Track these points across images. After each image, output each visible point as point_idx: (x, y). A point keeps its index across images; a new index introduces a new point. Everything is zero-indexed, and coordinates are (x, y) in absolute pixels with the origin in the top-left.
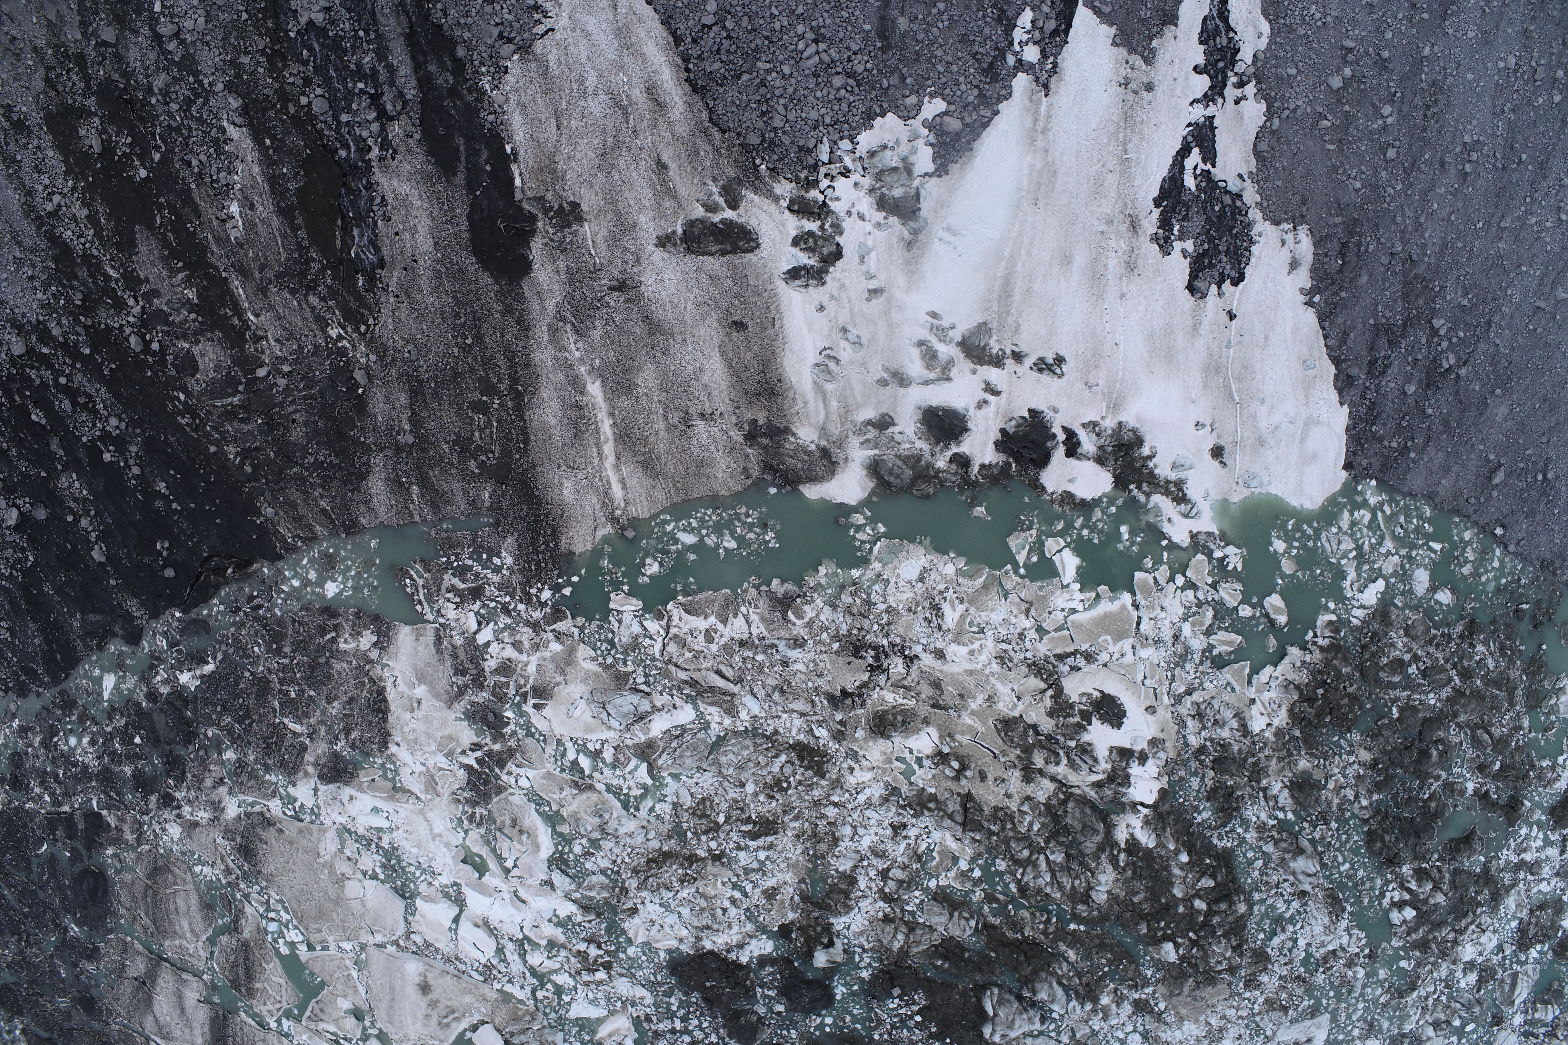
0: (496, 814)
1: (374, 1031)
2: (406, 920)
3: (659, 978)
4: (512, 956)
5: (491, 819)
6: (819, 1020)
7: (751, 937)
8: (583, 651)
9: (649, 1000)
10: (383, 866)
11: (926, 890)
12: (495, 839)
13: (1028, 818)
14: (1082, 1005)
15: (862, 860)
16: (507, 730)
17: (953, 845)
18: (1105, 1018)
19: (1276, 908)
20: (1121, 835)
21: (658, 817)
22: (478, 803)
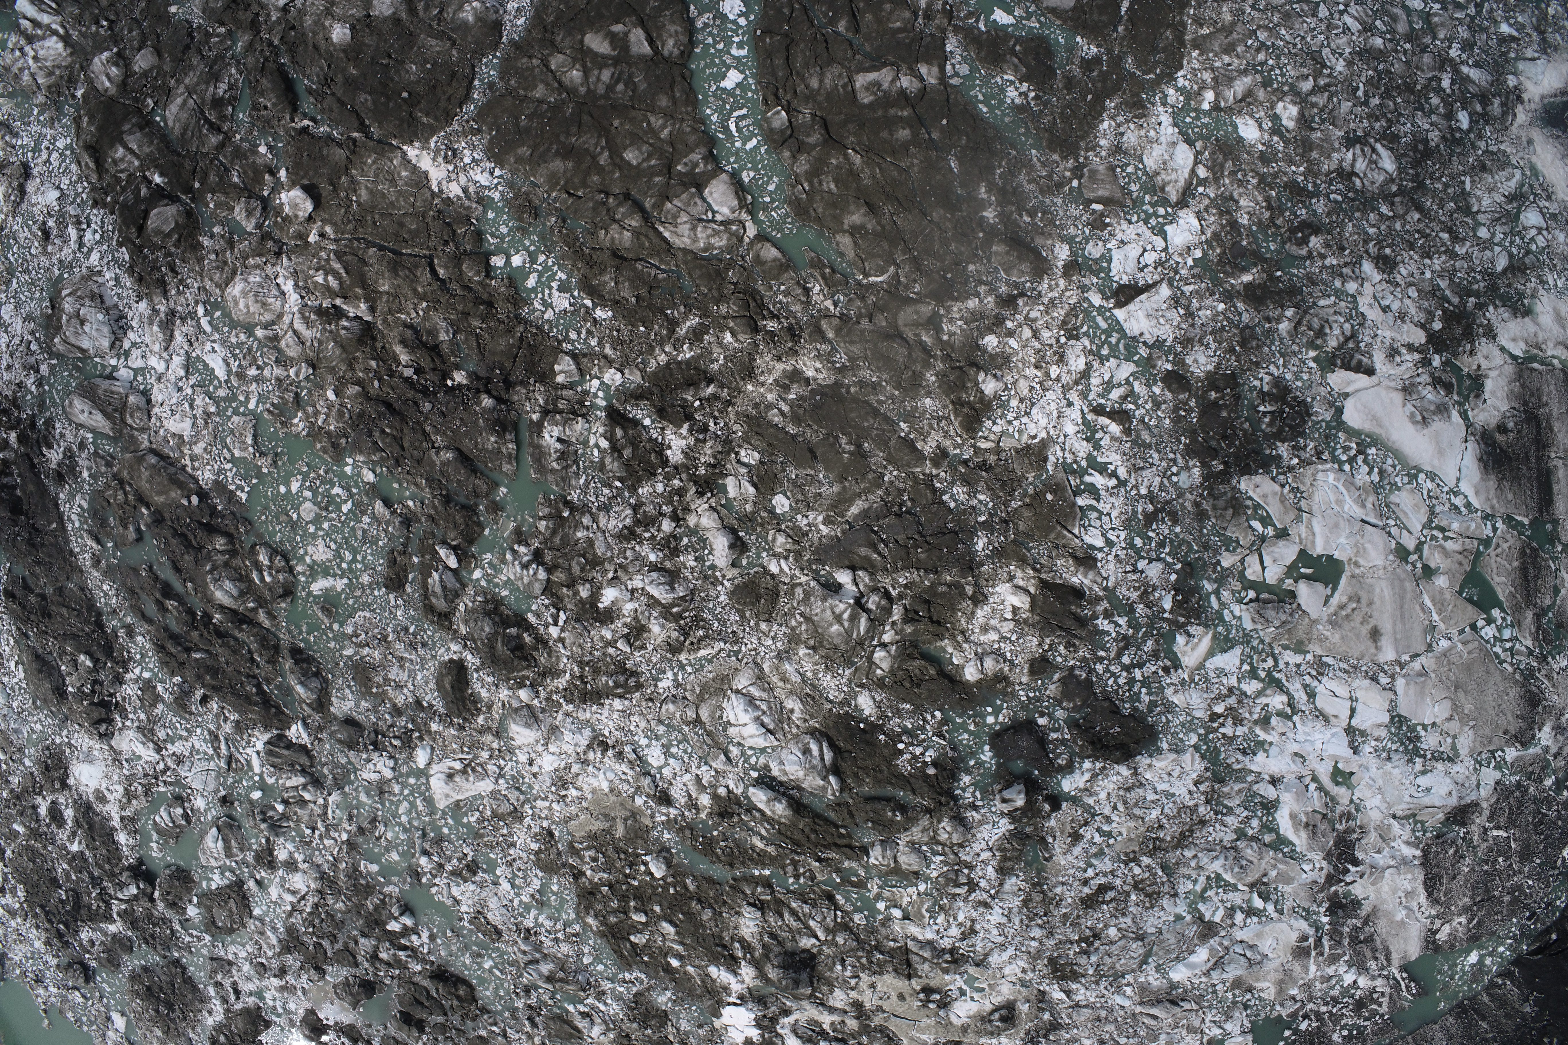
0: (1329, 829)
1: (1413, 557)
2: (1395, 693)
3: (1164, 719)
4: (1300, 696)
5: (1332, 823)
6: (1001, 718)
7: (1086, 789)
8: (1270, 993)
9: (1169, 692)
10: (1418, 738)
11: (927, 879)
12: (1326, 804)
13: (848, 973)
14: (730, 791)
15: (997, 892)
16: (1326, 905)
17: (914, 930)
18: (698, 779)
19: (550, 918)
20: (747, 972)
21: (1189, 877)
22: (1345, 832)
